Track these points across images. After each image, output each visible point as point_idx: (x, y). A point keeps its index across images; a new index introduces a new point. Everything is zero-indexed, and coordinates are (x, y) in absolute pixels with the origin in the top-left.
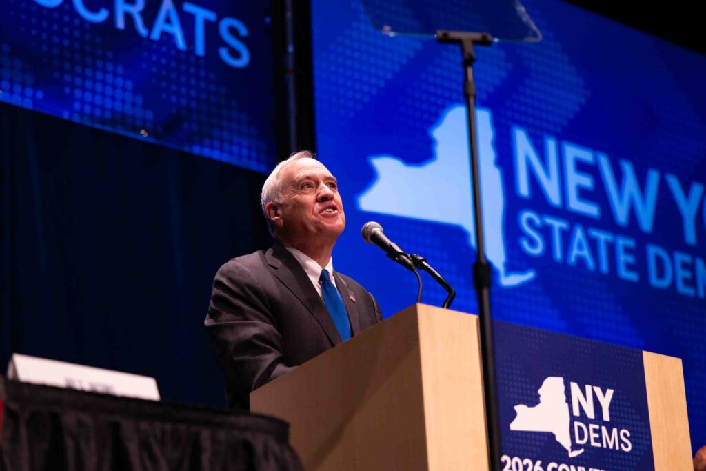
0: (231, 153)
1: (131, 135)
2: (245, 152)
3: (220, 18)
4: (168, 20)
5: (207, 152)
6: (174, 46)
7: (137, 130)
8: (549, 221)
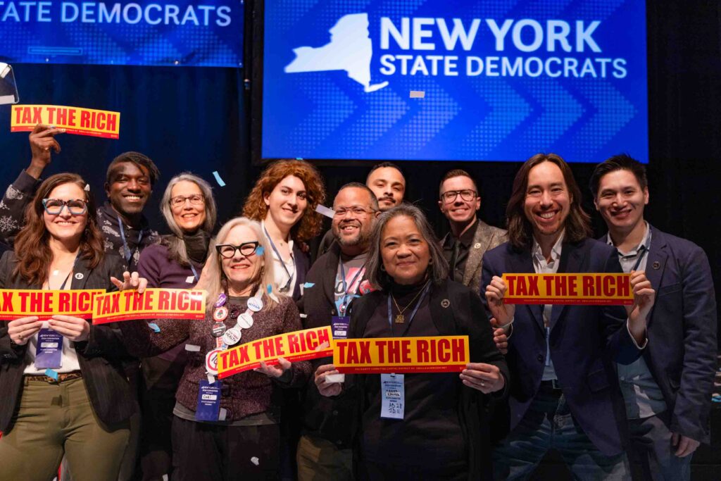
0: (218, 62)
1: (170, 65)
2: (225, 60)
3: (217, 8)
4: (190, 15)
5: (206, 64)
6: (194, 25)
7: (173, 62)
8: (399, 57)
